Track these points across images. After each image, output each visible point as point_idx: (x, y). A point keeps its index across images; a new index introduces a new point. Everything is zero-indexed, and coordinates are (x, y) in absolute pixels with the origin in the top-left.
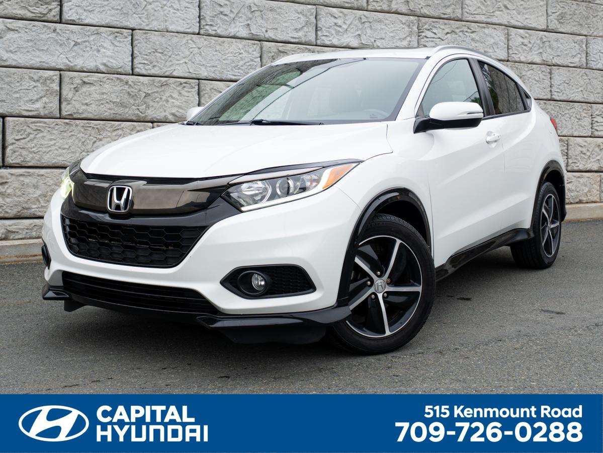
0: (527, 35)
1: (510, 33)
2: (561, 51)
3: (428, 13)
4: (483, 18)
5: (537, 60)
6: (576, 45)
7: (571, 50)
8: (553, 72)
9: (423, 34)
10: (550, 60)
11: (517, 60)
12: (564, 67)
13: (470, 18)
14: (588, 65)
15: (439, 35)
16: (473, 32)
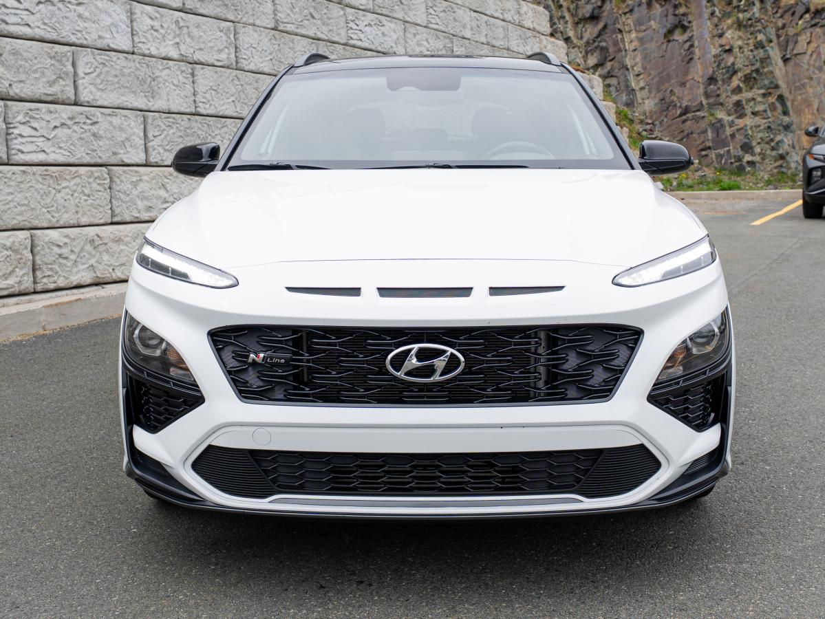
0: (158, 16)
1: (133, 10)
2: (204, 42)
5: (174, 54)
6: (222, 34)
7: (217, 41)
8: (196, 73)
10: (191, 56)
11: (147, 52)
12: (208, 65)
14: (239, 65)
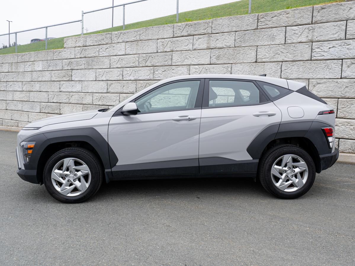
3: (158, 65)
4: (179, 64)
9: (155, 73)
13: (174, 64)
15: (160, 73)
16: (173, 70)
